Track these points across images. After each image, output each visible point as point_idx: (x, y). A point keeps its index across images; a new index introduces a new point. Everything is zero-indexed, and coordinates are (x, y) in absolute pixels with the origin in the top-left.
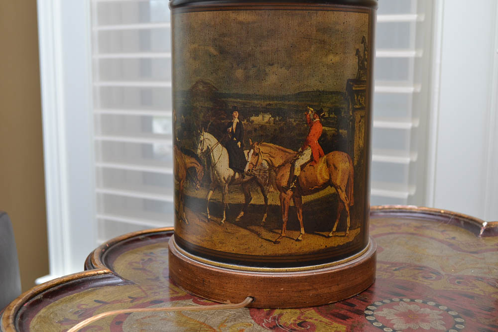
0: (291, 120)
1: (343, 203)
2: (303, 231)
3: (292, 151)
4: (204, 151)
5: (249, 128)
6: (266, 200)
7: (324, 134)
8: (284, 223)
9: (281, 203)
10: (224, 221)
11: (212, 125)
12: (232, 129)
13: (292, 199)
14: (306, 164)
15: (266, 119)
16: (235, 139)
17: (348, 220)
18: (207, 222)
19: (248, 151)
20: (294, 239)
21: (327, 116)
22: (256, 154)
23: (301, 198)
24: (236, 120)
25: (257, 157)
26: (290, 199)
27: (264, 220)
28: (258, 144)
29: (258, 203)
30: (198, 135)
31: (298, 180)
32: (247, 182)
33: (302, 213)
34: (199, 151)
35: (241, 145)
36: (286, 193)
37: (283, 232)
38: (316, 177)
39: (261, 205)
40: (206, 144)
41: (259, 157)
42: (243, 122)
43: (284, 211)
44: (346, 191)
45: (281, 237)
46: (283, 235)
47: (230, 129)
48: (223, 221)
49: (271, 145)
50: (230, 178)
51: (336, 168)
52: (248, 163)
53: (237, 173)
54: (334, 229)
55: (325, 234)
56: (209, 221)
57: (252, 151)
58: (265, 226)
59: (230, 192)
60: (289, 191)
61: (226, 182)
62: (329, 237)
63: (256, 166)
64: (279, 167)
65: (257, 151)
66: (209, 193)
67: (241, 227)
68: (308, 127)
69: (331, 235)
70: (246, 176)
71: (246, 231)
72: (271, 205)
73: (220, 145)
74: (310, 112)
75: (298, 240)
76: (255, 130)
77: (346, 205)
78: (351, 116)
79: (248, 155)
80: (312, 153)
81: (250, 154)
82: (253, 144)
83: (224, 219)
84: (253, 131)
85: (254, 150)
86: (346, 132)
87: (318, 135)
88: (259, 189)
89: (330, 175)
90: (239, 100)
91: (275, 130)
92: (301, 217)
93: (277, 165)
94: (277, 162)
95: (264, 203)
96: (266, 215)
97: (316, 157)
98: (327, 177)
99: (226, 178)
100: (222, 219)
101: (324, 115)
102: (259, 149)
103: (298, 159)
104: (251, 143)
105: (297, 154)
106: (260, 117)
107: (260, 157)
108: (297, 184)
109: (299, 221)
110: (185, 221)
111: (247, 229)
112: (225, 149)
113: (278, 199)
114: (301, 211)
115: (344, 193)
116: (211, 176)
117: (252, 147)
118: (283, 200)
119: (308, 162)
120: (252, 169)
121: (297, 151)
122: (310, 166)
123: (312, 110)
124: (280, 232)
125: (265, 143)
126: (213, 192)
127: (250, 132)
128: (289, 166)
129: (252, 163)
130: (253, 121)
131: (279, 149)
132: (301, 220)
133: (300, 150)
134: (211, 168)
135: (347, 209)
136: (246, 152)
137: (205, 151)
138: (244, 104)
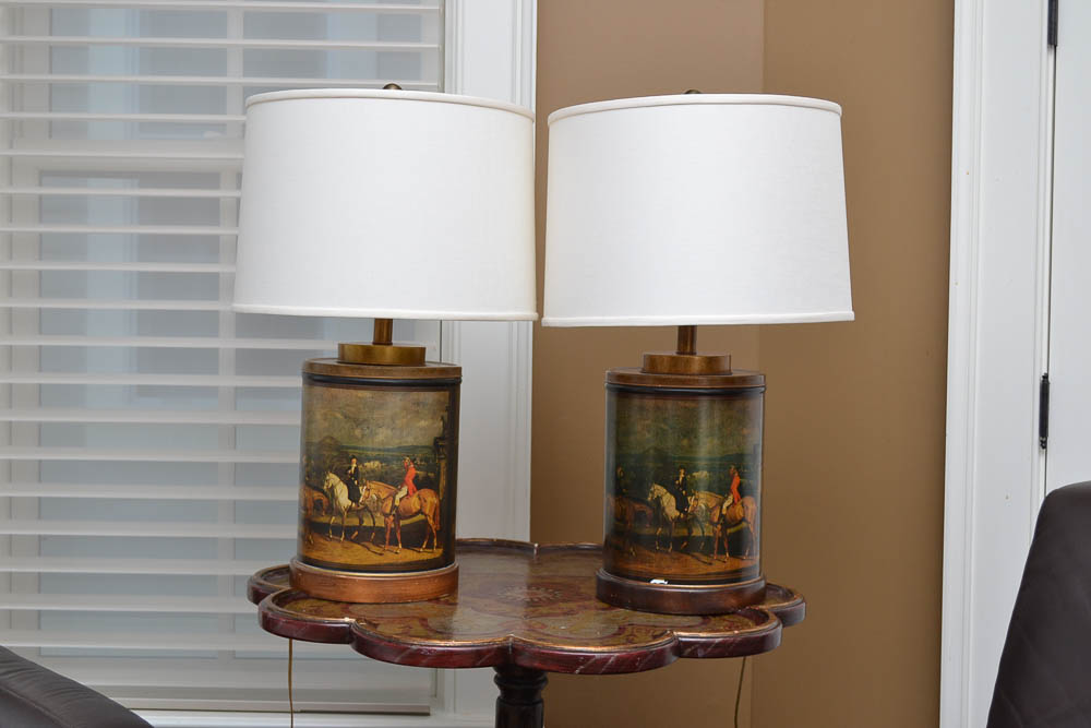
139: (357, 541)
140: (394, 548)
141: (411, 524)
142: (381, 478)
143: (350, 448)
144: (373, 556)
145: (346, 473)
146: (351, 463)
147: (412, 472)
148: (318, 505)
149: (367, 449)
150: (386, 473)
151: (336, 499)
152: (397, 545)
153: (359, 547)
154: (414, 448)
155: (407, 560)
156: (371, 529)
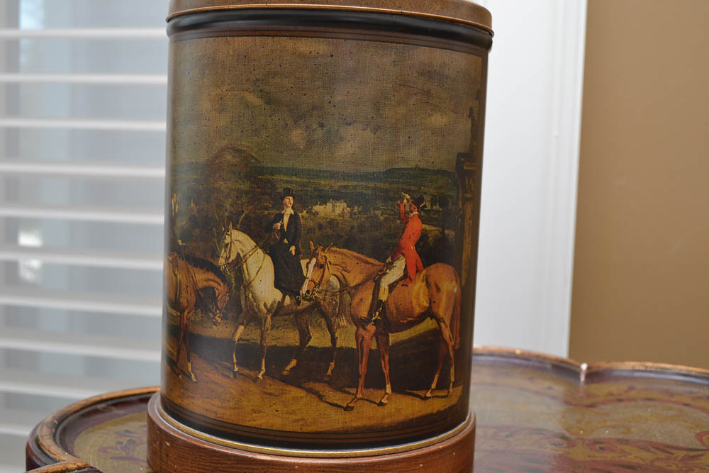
0: (376, 212)
1: (446, 344)
2: (389, 390)
3: (377, 262)
4: (230, 260)
5: (311, 224)
6: (334, 340)
7: (424, 236)
8: (360, 376)
9: (357, 343)
10: (262, 376)
11: (247, 217)
12: (282, 226)
13: (374, 338)
14: (397, 282)
15: (338, 211)
16: (286, 241)
17: (452, 371)
18: (232, 376)
19: (308, 260)
20: (375, 403)
21: (429, 208)
22: (320, 266)
23: (388, 336)
24: (289, 211)
25: (322, 270)
26: (372, 337)
27: (329, 372)
28: (323, 250)
29: (320, 346)
30: (221, 236)
31: (384, 308)
32: (304, 310)
33: (389, 361)
34: (222, 261)
35: (296, 250)
36: (364, 329)
37: (359, 391)
38: (411, 303)
39: (325, 349)
40: (236, 249)
41: (324, 271)
42: (300, 214)
43: (362, 359)
44: (450, 326)
45: (355, 399)
46: (359, 396)
47: (279, 224)
48: (260, 376)
49: (345, 251)
50: (276, 305)
51: (438, 290)
52: (307, 281)
53: (287, 298)
54: (434, 386)
55: (420, 393)
56: (235, 377)
57: (314, 261)
58: (331, 383)
59: (273, 327)
60: (370, 325)
61: (269, 311)
62: (426, 398)
63: (319, 284)
64: (357, 287)
65: (322, 261)
66: (236, 329)
67: (292, 384)
68: (401, 223)
69: (429, 395)
70: (302, 301)
71: (300, 390)
72: (341, 348)
73: (260, 251)
74: (405, 201)
75: (381, 404)
76: (320, 227)
77: (450, 348)
78: (461, 210)
79: (307, 267)
80: (406, 265)
81: (311, 266)
82: (316, 250)
83: (262, 372)
84: (317, 230)
85: (317, 259)
86: (453, 233)
87: (415, 238)
88: (323, 322)
89: (430, 301)
90: (294, 178)
91: (352, 228)
92: (388, 368)
93: (352, 285)
94: (354, 279)
95: (329, 344)
96: (332, 364)
97: (412, 272)
98: (426, 304)
99: (269, 305)
100: (260, 372)
101: (425, 206)
102: (325, 257)
103: (385, 274)
104: (313, 248)
105: (384, 266)
106: (329, 206)
107: (327, 270)
108: (383, 314)
109: (384, 373)
110: (190, 377)
111: (301, 387)
112: (269, 258)
113: (353, 337)
114: (387, 358)
115: (448, 328)
116: (243, 302)
117: (314, 255)
118: (360, 339)
119: (401, 279)
120: (313, 290)
121: (384, 262)
122: (403, 285)
123: (409, 197)
124: (353, 391)
125: (334, 249)
126: (245, 328)
127: (310, 230)
128: (371, 284)
129: (312, 281)
130: (317, 213)
131: (358, 259)
132: (386, 372)
133: (389, 260)
134: (242, 288)
135: (452, 354)
136: (303, 262)
137: (233, 261)
138: (303, 185)
139: (294, 380)
140: (376, 395)
141: (410, 340)
142: (349, 241)
143: (279, 171)
144: (332, 412)
145: (269, 228)
146: (281, 206)
147: (416, 226)
148: (204, 299)
149: (318, 174)
150: (361, 228)
151: (248, 286)
152: (385, 388)
153: (300, 393)
154: (419, 174)
155: (402, 418)
156: (325, 354)
